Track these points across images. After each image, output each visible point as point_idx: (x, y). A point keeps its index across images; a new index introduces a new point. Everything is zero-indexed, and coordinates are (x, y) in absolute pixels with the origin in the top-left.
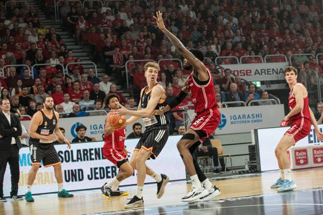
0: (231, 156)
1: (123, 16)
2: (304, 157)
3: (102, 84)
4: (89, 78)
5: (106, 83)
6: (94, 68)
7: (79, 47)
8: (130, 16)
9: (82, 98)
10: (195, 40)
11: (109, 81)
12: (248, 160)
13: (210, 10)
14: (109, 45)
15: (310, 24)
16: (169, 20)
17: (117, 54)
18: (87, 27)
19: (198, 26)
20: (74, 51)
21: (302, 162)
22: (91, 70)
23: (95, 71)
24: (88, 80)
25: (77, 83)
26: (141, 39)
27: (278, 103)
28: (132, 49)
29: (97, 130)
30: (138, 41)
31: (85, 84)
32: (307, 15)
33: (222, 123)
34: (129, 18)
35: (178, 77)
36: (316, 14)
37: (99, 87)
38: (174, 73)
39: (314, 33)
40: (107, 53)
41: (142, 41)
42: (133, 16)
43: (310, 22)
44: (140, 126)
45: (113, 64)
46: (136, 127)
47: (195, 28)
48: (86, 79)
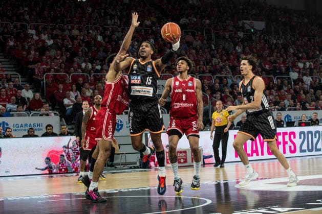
0: (126, 154)
1: (44, 37)
2: (184, 157)
3: (24, 91)
4: (15, 86)
5: (27, 91)
6: (19, 78)
7: (7, 60)
8: (50, 37)
9: (9, 102)
10: (101, 58)
11: (30, 89)
12: (140, 158)
13: (114, 36)
14: (31, 60)
15: (194, 51)
16: (81, 42)
17: (38, 68)
18: (16, 44)
19: (104, 48)
20: (3, 63)
21: (182, 161)
22: (17, 79)
23: (19, 80)
24: (14, 87)
25: (4, 90)
26: (58, 56)
27: (165, 113)
28: (51, 65)
29: (19, 128)
30: (55, 58)
31: (11, 90)
32: (192, 44)
33: (120, 127)
34: (49, 39)
35: (87, 89)
36: (199, 42)
37: (21, 93)
38: (83, 85)
39: (196, 58)
40: (30, 66)
41: (59, 57)
42: (53, 37)
43: (194, 48)
44: (51, 127)
45: (35, 75)
46: (48, 128)
47: (102, 49)
48: (12, 86)
